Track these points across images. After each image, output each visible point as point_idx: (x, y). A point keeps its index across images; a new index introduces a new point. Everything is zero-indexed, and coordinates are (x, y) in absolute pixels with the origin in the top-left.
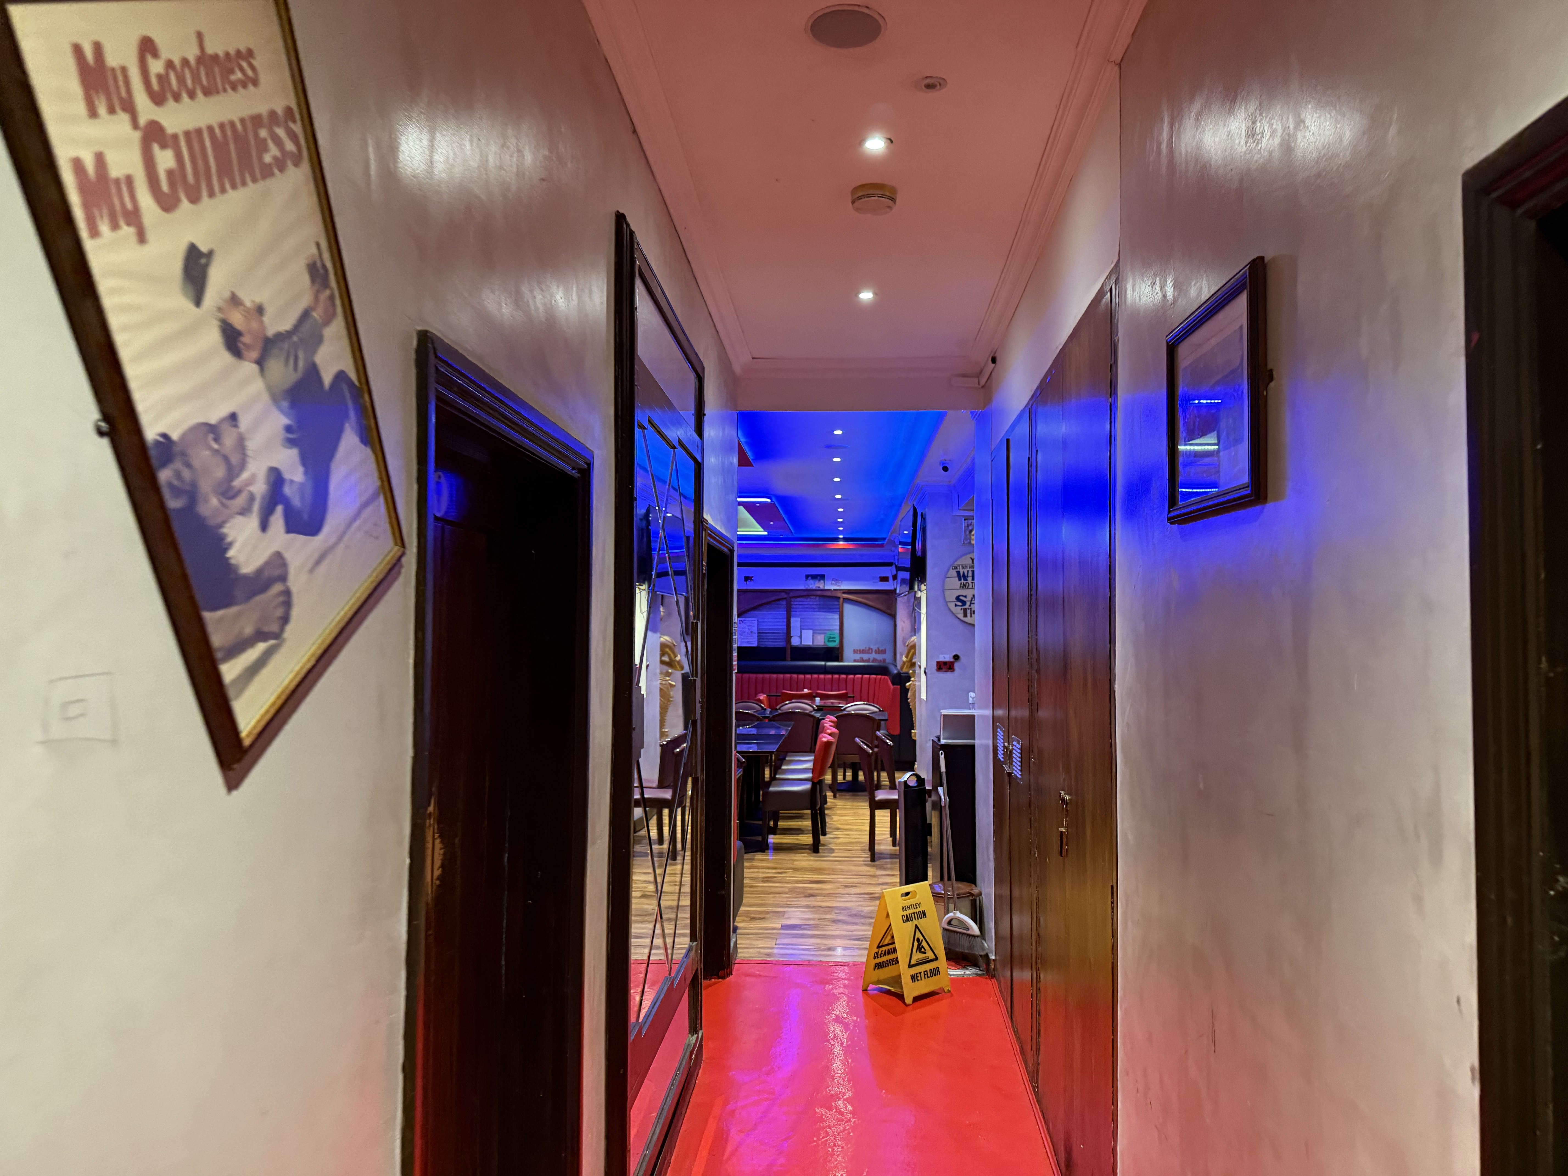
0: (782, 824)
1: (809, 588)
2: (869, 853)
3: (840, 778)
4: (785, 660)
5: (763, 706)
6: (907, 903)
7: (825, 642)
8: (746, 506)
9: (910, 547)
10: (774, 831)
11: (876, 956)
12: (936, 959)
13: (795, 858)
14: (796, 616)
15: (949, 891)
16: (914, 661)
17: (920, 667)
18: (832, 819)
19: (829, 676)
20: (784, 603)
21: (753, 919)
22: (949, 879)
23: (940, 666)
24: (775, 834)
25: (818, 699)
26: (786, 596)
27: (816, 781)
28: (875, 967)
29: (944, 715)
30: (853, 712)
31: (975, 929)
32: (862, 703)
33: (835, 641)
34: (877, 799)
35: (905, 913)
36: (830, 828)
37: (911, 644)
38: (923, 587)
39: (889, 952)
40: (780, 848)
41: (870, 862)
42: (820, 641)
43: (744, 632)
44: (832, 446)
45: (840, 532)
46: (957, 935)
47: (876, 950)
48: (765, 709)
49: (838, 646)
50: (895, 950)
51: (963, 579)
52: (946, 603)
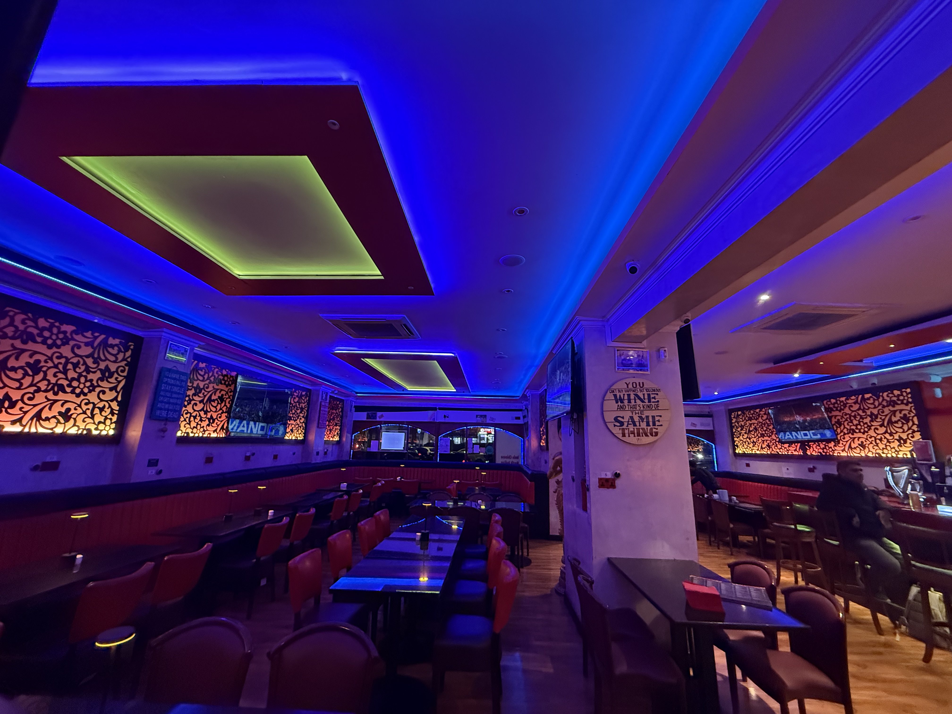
51: (619, 402)
52: (605, 423)
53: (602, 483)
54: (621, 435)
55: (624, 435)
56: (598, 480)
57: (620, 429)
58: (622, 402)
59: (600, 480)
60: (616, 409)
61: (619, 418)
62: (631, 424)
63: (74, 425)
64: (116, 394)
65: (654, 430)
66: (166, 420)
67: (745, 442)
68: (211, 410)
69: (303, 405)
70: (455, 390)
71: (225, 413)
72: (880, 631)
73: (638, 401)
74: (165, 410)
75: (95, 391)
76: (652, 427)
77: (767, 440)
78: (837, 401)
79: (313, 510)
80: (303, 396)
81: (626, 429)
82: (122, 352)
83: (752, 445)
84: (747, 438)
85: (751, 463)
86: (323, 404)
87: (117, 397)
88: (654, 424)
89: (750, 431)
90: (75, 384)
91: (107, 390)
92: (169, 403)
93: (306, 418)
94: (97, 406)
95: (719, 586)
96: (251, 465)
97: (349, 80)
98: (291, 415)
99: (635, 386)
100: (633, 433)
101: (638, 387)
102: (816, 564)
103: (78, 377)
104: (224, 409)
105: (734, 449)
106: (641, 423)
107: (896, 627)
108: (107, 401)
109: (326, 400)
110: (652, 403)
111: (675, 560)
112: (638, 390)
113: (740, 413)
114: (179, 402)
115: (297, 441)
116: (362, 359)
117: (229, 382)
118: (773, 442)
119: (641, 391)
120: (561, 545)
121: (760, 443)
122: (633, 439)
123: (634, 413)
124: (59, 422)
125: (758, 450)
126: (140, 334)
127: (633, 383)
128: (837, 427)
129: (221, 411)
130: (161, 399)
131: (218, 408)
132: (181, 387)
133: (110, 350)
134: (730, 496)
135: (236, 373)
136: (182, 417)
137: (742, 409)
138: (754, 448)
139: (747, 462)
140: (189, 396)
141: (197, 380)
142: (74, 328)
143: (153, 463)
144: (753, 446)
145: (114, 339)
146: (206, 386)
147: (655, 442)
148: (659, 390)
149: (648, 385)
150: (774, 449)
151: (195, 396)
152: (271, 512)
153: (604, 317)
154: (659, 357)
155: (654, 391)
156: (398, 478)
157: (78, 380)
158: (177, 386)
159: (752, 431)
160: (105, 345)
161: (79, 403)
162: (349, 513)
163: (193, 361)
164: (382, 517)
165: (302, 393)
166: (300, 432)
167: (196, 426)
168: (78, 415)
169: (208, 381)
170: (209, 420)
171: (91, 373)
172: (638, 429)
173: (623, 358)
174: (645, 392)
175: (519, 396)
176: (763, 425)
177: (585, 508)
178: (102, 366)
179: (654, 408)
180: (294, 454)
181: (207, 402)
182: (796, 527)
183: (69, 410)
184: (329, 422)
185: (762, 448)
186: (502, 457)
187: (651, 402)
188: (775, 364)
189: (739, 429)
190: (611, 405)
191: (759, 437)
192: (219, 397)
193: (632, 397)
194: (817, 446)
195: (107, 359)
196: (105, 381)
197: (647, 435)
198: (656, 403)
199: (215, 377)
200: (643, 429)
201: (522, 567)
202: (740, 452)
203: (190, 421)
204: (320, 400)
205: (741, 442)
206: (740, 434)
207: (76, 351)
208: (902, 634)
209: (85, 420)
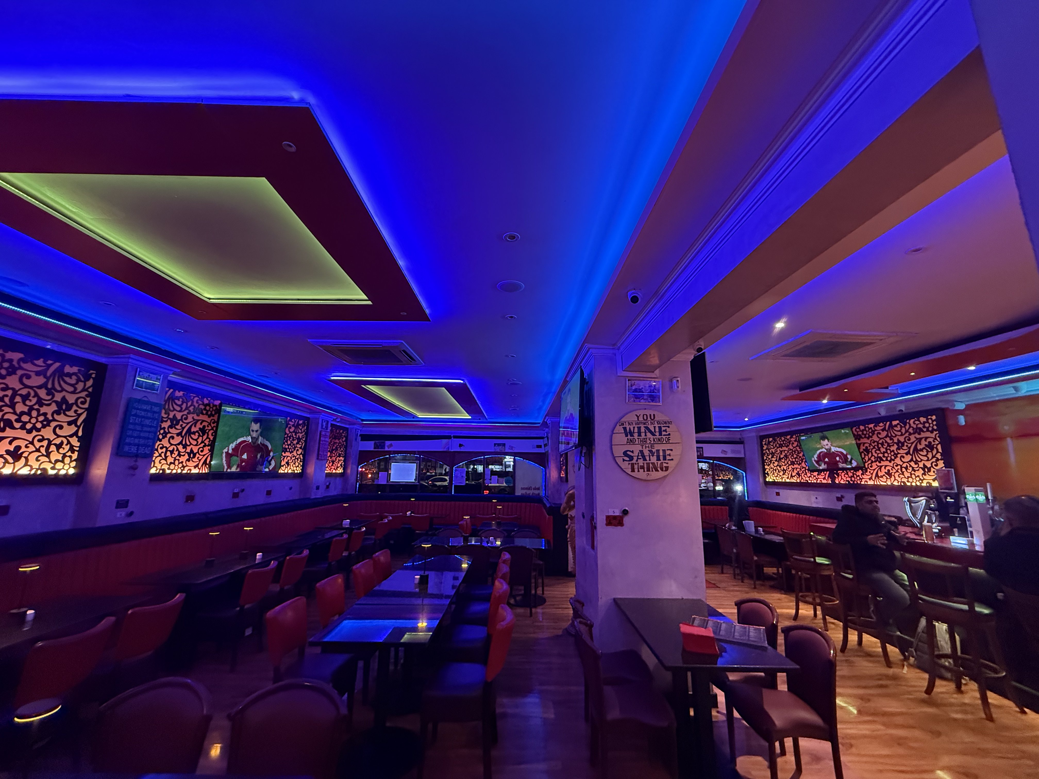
51: (629, 435)
52: (614, 458)
53: (610, 521)
54: (630, 470)
55: (633, 470)
56: (605, 517)
57: (629, 464)
58: (632, 435)
59: (608, 517)
60: (626, 443)
61: (628, 453)
62: (641, 459)
63: (26, 465)
64: (76, 429)
65: (665, 465)
66: (137, 456)
67: (775, 470)
68: (191, 444)
69: (301, 435)
70: (470, 417)
71: (208, 446)
72: (889, 663)
73: (649, 435)
74: (135, 445)
75: (50, 426)
76: (662, 461)
77: (797, 468)
78: (865, 427)
79: (306, 552)
80: (300, 425)
81: (636, 464)
82: (82, 381)
83: (782, 472)
84: (778, 465)
85: (782, 492)
86: (323, 433)
87: (77, 431)
88: (665, 458)
89: (780, 459)
90: (25, 418)
91: (65, 425)
92: (139, 437)
93: (305, 449)
94: (53, 443)
95: (719, 626)
96: (240, 503)
97: (302, 100)
98: (287, 447)
99: (645, 418)
100: (642, 467)
101: (649, 419)
102: (834, 597)
103: (29, 410)
104: (207, 442)
105: (765, 477)
106: (651, 457)
107: (906, 659)
108: (65, 437)
109: (327, 429)
110: (663, 437)
111: (682, 599)
112: (649, 422)
113: (771, 439)
114: (151, 436)
115: (294, 475)
116: (363, 386)
117: (211, 412)
118: (802, 470)
119: (652, 423)
120: (573, 584)
121: (790, 471)
122: (642, 474)
123: (644, 447)
124: (6, 462)
125: (788, 478)
126: (103, 360)
127: (643, 415)
128: (865, 455)
129: (203, 444)
130: (130, 433)
131: (200, 441)
132: (154, 419)
133: (67, 379)
134: (756, 527)
135: (220, 402)
136: (156, 452)
137: (774, 436)
138: (784, 476)
139: (777, 491)
140: (164, 428)
141: (173, 411)
142: (21, 355)
143: (121, 504)
144: (783, 474)
145: (71, 367)
146: (185, 416)
147: (665, 477)
148: (670, 423)
149: (660, 417)
150: (803, 477)
151: (172, 428)
152: (259, 555)
153: (614, 345)
154: (671, 387)
155: (666, 423)
156: (409, 513)
157: (29, 414)
158: (148, 418)
159: (782, 459)
160: (60, 373)
161: (31, 440)
162: (350, 554)
163: (167, 389)
164: (382, 558)
165: (298, 422)
166: (297, 464)
167: (173, 462)
168: (30, 453)
169: (187, 411)
170: (189, 454)
171: (44, 406)
172: (648, 464)
173: (634, 388)
174: (656, 425)
175: (539, 423)
176: (794, 453)
177: (593, 547)
178: (58, 397)
179: (664, 442)
180: (291, 488)
181: (185, 434)
182: (815, 560)
183: (18, 448)
184: (331, 452)
185: (792, 476)
186: (522, 489)
187: (661, 435)
188: (800, 391)
189: (770, 457)
190: (620, 438)
191: (789, 465)
192: (200, 428)
193: (643, 430)
194: (845, 474)
195: (63, 390)
196: (62, 415)
197: (657, 470)
198: (667, 437)
199: (195, 406)
200: (653, 463)
201: (535, 607)
202: (771, 480)
203: (166, 457)
204: (320, 429)
205: (771, 470)
206: (771, 461)
207: (25, 381)
208: (910, 666)
209: (39, 458)
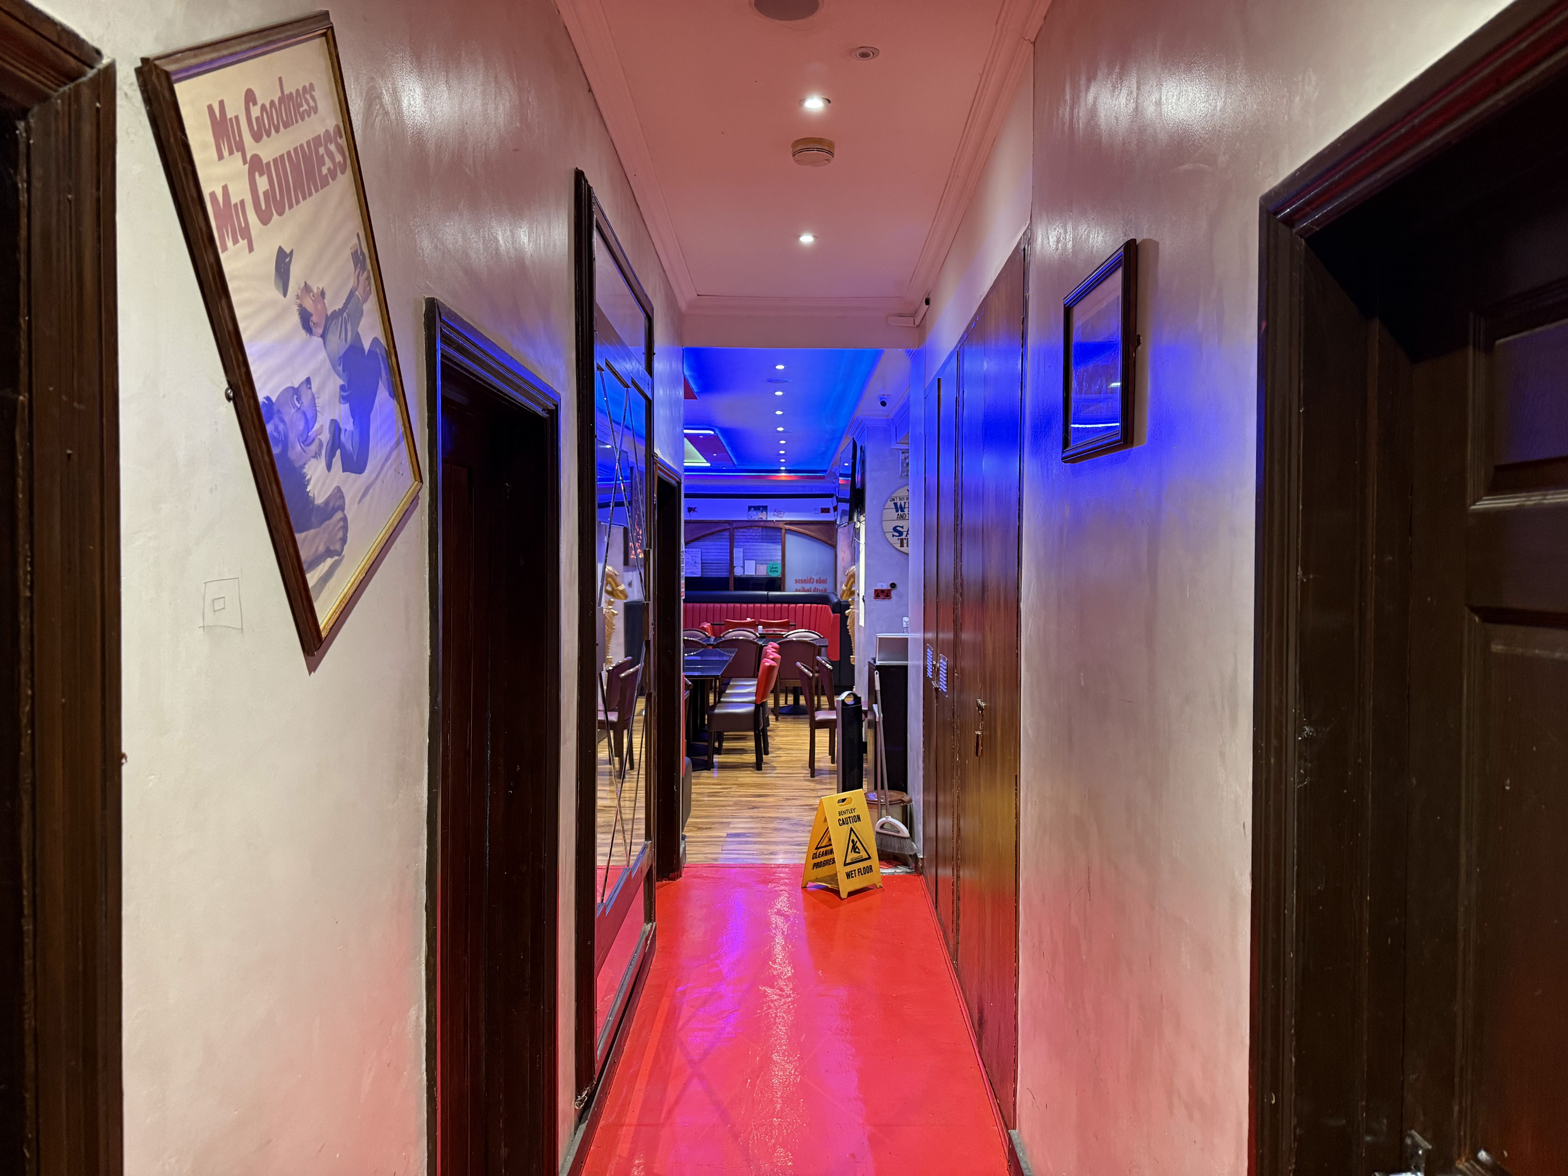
0: (726, 745)
1: (752, 519)
2: (810, 770)
3: (782, 703)
4: (728, 589)
5: (707, 634)
6: (844, 807)
7: (767, 572)
8: (690, 437)
9: (850, 479)
10: (719, 751)
11: (815, 856)
12: (869, 858)
13: (739, 775)
14: (738, 547)
15: (882, 798)
16: (853, 589)
17: (858, 595)
18: (774, 740)
19: (772, 605)
20: (727, 533)
21: (700, 829)
22: (882, 788)
23: (878, 594)
24: (720, 754)
25: (760, 627)
26: (729, 527)
27: (759, 703)
28: (814, 866)
29: (879, 638)
30: (795, 639)
31: (905, 832)
32: (804, 630)
33: (777, 571)
34: (817, 719)
35: (841, 817)
36: (772, 748)
37: (851, 573)
38: (862, 518)
39: (826, 853)
40: (724, 767)
41: (810, 778)
42: (763, 571)
43: (689, 562)
44: (776, 380)
45: (782, 464)
46: (889, 838)
47: (815, 851)
48: (709, 637)
49: (780, 576)
50: (831, 852)
51: (900, 511)
52: (884, 533)
54: (899, 545)
55: (902, 545)
56: (873, 592)
57: (898, 539)
59: (876, 591)
61: (898, 528)
190: (890, 513)
